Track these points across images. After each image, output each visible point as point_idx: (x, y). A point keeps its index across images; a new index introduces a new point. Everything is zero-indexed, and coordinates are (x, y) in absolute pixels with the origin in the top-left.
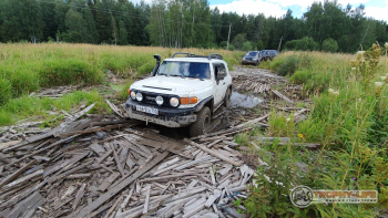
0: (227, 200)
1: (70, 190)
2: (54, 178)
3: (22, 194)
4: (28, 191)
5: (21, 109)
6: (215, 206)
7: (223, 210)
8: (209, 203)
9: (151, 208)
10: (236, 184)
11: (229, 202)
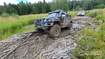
0: (69, 51)
1: (34, 46)
2: (31, 43)
3: (25, 46)
4: (26, 45)
5: (24, 29)
6: (66, 52)
7: (68, 54)
8: (64, 52)
9: (50, 51)
10: (72, 48)
11: (70, 52)
